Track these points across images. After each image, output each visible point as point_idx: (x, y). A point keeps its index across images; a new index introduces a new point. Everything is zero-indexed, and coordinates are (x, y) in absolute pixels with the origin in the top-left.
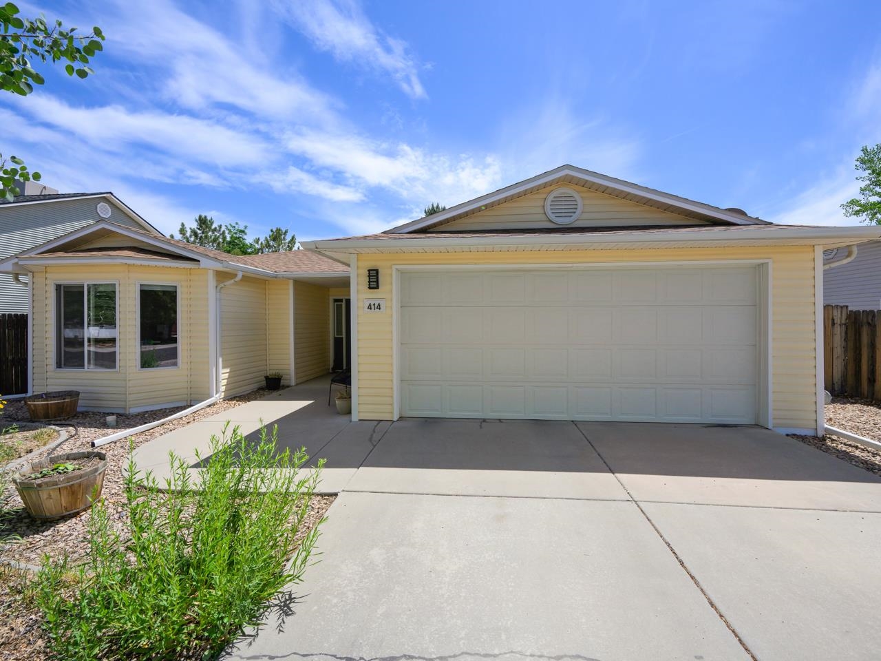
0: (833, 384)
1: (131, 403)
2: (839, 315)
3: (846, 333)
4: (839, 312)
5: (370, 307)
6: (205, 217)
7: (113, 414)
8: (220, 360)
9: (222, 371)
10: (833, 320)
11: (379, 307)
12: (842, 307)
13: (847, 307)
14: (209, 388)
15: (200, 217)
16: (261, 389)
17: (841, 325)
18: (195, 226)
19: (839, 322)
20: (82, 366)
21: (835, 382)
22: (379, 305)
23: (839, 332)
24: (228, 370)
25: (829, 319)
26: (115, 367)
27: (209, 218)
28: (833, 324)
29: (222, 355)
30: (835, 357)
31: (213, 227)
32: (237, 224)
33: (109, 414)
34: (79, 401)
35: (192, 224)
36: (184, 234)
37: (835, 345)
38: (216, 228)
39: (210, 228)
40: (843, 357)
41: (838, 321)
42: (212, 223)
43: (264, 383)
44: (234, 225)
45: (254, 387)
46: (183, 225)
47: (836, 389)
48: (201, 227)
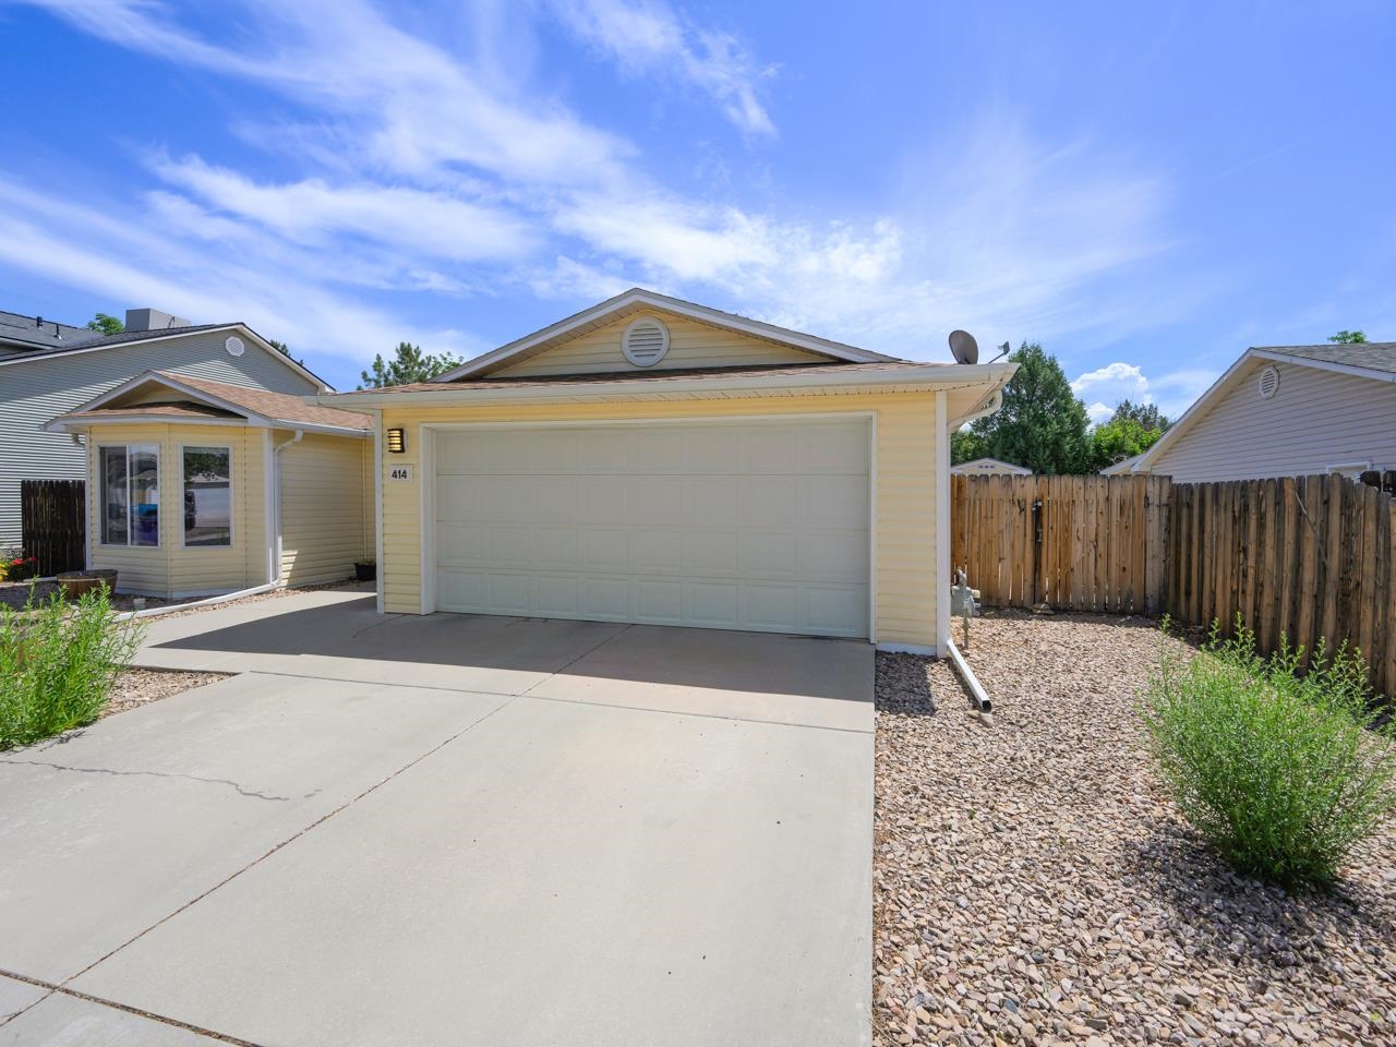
0: (1145, 598)
1: (174, 586)
2: (1157, 492)
3: (1169, 519)
4: (1157, 486)
5: (395, 475)
6: (409, 345)
7: (142, 597)
8: (280, 539)
9: (281, 553)
10: (1147, 498)
11: (405, 475)
12: (1161, 478)
13: (1170, 478)
14: (265, 573)
15: (402, 345)
16: (351, 579)
17: (1159, 506)
18: (395, 358)
19: (1156, 502)
20: (125, 542)
21: (1148, 596)
22: (405, 472)
23: (1156, 517)
24: (296, 553)
25: (1139, 496)
26: (157, 545)
27: (414, 347)
28: (1147, 505)
29: (282, 534)
30: (1149, 555)
31: (419, 360)
32: (449, 354)
33: (136, 597)
34: (118, 582)
35: (391, 356)
36: (380, 371)
37: (1150, 538)
38: (423, 361)
39: (416, 360)
40: (1163, 557)
41: (1154, 499)
42: (418, 354)
43: (354, 573)
44: (445, 356)
45: (343, 575)
46: (379, 357)
47: (1150, 606)
48: (403, 359)
